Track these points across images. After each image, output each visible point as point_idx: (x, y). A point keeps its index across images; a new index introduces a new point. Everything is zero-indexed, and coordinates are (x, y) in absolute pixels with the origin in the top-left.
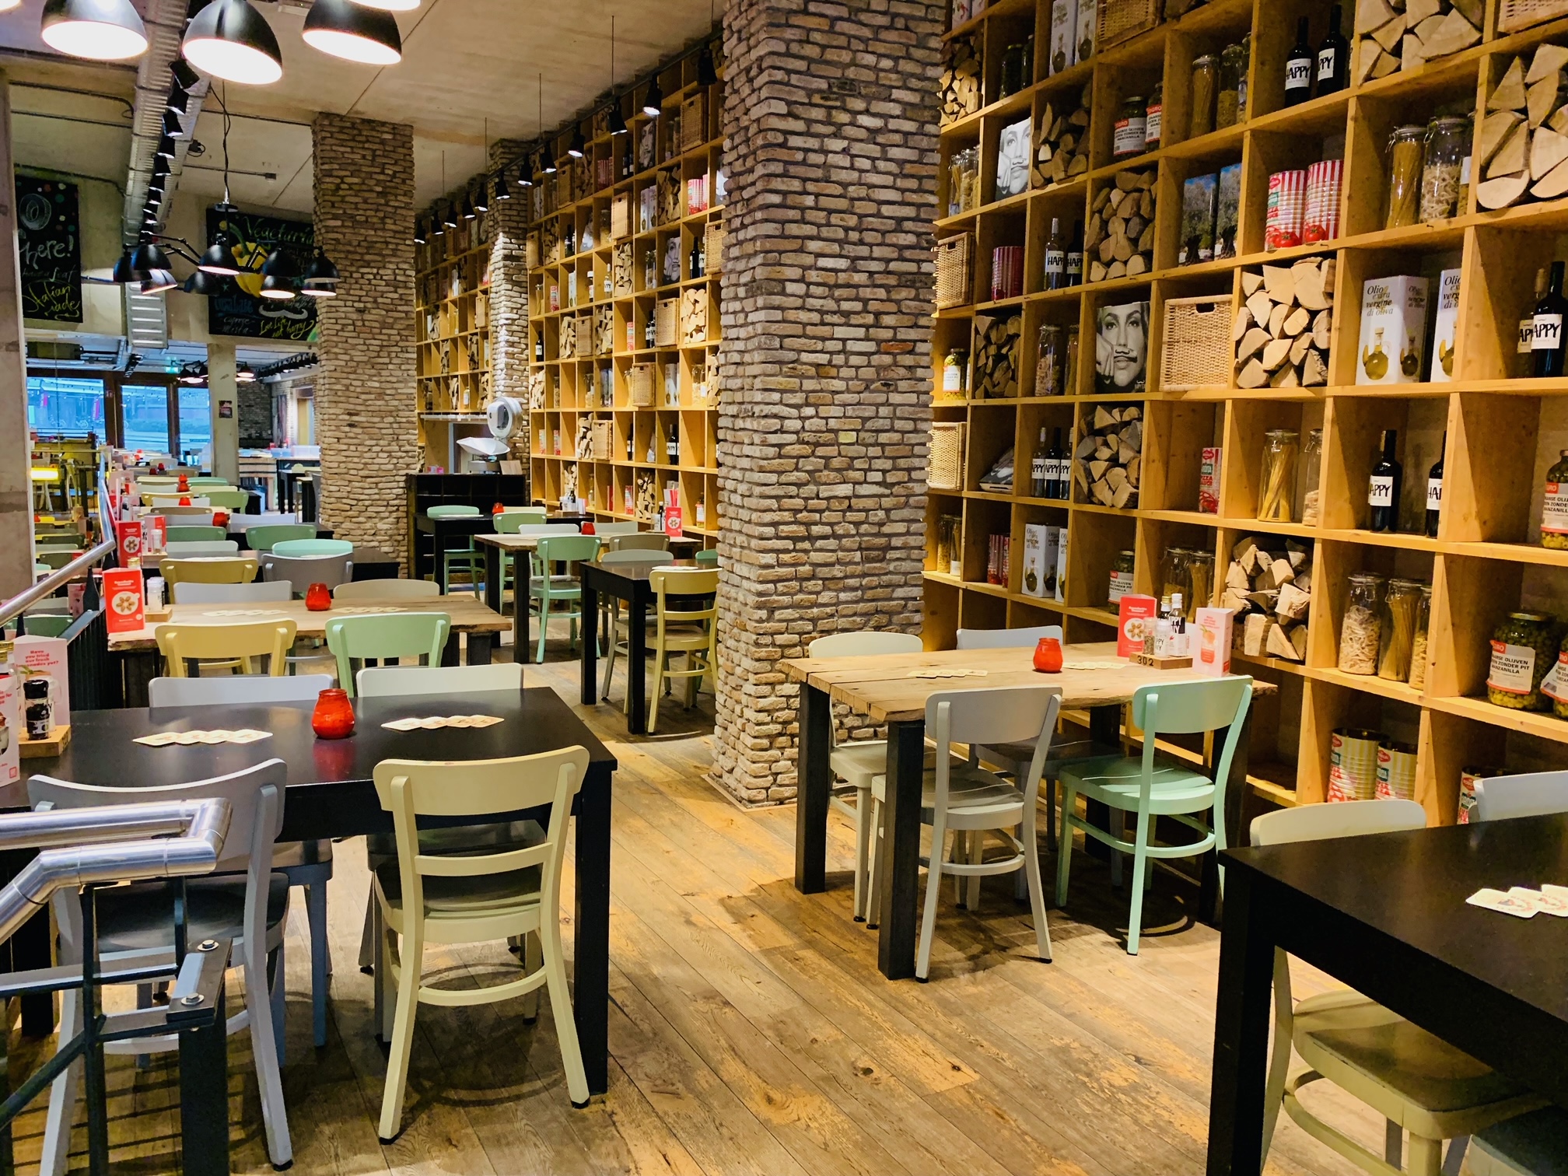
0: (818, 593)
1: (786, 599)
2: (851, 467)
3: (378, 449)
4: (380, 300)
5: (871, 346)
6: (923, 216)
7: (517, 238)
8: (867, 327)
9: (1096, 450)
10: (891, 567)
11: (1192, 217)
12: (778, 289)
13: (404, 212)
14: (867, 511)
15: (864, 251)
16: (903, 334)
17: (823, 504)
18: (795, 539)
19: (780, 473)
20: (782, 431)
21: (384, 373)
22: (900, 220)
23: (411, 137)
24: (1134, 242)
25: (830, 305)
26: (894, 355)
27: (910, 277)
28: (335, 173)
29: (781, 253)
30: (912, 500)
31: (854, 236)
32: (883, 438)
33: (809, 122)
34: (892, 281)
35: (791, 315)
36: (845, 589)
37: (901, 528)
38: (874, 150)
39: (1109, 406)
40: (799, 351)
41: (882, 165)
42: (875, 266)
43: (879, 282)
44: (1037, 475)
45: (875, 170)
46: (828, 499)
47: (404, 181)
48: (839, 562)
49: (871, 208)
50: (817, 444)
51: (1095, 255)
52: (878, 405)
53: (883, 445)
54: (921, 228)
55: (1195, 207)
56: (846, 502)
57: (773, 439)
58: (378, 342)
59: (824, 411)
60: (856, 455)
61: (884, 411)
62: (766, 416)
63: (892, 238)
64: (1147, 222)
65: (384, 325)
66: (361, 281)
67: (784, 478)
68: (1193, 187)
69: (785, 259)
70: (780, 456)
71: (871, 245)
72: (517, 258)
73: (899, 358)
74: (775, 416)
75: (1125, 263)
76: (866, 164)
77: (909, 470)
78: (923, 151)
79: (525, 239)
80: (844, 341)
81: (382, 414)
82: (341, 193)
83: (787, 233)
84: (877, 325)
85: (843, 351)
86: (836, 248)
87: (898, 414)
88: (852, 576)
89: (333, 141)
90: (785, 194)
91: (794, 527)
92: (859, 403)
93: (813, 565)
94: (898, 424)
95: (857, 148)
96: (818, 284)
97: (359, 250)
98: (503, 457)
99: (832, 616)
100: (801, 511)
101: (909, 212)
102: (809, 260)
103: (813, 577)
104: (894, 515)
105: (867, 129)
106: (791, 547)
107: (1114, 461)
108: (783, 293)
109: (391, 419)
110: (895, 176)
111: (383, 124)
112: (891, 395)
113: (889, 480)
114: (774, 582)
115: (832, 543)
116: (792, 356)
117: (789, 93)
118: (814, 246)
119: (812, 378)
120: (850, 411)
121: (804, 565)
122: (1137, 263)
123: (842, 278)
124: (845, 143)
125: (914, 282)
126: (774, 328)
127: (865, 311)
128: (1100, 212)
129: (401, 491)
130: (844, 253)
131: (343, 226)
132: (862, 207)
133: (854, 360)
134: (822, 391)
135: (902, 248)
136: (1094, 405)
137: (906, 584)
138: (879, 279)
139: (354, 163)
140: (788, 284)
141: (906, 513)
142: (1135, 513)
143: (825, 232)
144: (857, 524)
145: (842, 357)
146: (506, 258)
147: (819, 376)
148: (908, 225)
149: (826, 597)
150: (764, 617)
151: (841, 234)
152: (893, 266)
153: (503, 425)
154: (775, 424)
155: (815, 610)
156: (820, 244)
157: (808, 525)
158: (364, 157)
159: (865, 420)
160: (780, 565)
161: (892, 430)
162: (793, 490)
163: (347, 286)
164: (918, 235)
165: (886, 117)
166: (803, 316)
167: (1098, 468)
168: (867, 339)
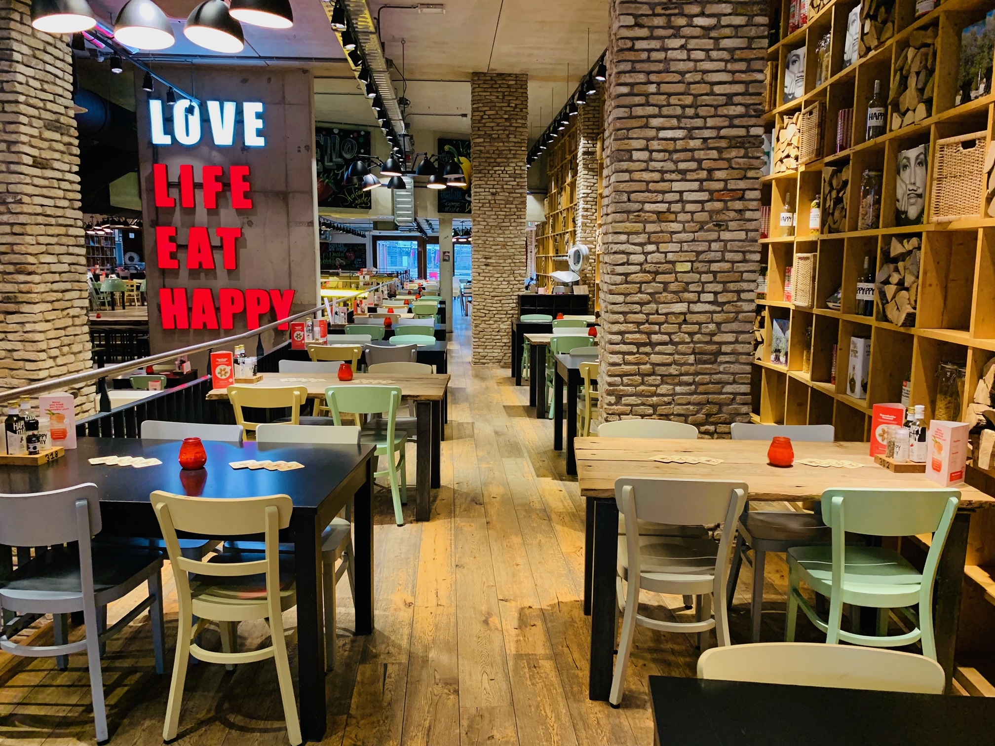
0: (657, 386)
1: (630, 389)
2: (686, 290)
3: (502, 279)
4: (505, 187)
5: (704, 196)
6: (751, 90)
7: (593, 140)
8: (701, 181)
9: (890, 276)
10: (721, 368)
11: (966, 63)
12: (627, 157)
13: (521, 130)
14: (700, 324)
15: (699, 122)
16: (732, 185)
17: (662, 318)
18: (638, 345)
19: (626, 295)
20: (628, 263)
21: (506, 232)
22: (730, 96)
23: (526, 81)
24: (921, 91)
25: (670, 166)
26: (725, 202)
27: (739, 140)
28: (480, 109)
29: (628, 130)
30: (741, 316)
31: (690, 112)
32: (715, 267)
33: (652, 28)
34: (723, 144)
35: (636, 176)
36: (680, 384)
37: (730, 338)
38: (708, 43)
39: (901, 237)
40: (643, 203)
41: (714, 54)
42: (707, 133)
43: (711, 146)
44: (860, 296)
45: (709, 59)
46: (666, 314)
47: (521, 110)
48: (675, 362)
49: (705, 89)
50: (657, 273)
51: (896, 107)
52: (710, 242)
53: (715, 273)
54: (749, 100)
55: (969, 52)
56: (682, 317)
57: (620, 269)
58: (504, 213)
59: (663, 247)
60: (690, 280)
61: (714, 246)
62: (615, 253)
63: (724, 111)
64: (931, 72)
65: (508, 202)
66: (494, 175)
67: (629, 299)
68: (969, 34)
69: (632, 134)
70: (627, 282)
71: (705, 118)
72: (593, 153)
73: (729, 204)
74: (623, 252)
75: (914, 111)
76: (701, 55)
77: (738, 292)
78: (751, 39)
79: (596, 140)
80: (681, 193)
81: (504, 257)
82: (484, 121)
83: (634, 114)
84: (710, 179)
85: (681, 200)
86: (674, 122)
87: (729, 247)
88: (687, 374)
89: (480, 89)
90: (632, 85)
91: (637, 336)
92: (693, 240)
93: (652, 364)
94: (728, 256)
95: (692, 44)
96: (659, 151)
97: (493, 156)
98: (577, 283)
99: (669, 403)
100: (643, 324)
101: (739, 88)
102: (651, 133)
103: (653, 373)
104: (724, 327)
105: (701, 27)
106: (635, 350)
107: (901, 285)
108: (630, 159)
109: (510, 261)
110: (727, 61)
111: (510, 75)
112: (722, 233)
113: (720, 300)
114: (621, 376)
115: (670, 348)
116: (637, 206)
117: (636, 8)
118: (655, 122)
119: (653, 222)
120: (685, 247)
121: (645, 364)
122: (921, 108)
123: (680, 144)
124: (683, 41)
125: (743, 143)
126: (622, 186)
127: (700, 168)
128: (901, 69)
129: (514, 305)
130: (682, 125)
131: (484, 142)
132: (695, 89)
133: (689, 207)
134: (662, 232)
135: (731, 118)
136: (891, 236)
137: (734, 382)
138: (711, 143)
139: (492, 102)
140: (634, 152)
141: (735, 326)
142: (913, 331)
143: (665, 111)
144: (691, 334)
145: (679, 205)
146: (585, 153)
147: (660, 221)
148: (737, 99)
149: (663, 389)
150: (613, 402)
151: (679, 111)
152: (723, 132)
153: (577, 261)
154: (622, 258)
155: (655, 399)
156: (661, 120)
157: (649, 334)
158: (498, 97)
159: (699, 253)
160: (626, 363)
161: (723, 260)
162: (637, 308)
163: (486, 179)
164: (747, 106)
165: (718, 16)
166: (646, 176)
167: (890, 290)
168: (701, 190)
